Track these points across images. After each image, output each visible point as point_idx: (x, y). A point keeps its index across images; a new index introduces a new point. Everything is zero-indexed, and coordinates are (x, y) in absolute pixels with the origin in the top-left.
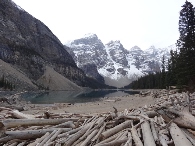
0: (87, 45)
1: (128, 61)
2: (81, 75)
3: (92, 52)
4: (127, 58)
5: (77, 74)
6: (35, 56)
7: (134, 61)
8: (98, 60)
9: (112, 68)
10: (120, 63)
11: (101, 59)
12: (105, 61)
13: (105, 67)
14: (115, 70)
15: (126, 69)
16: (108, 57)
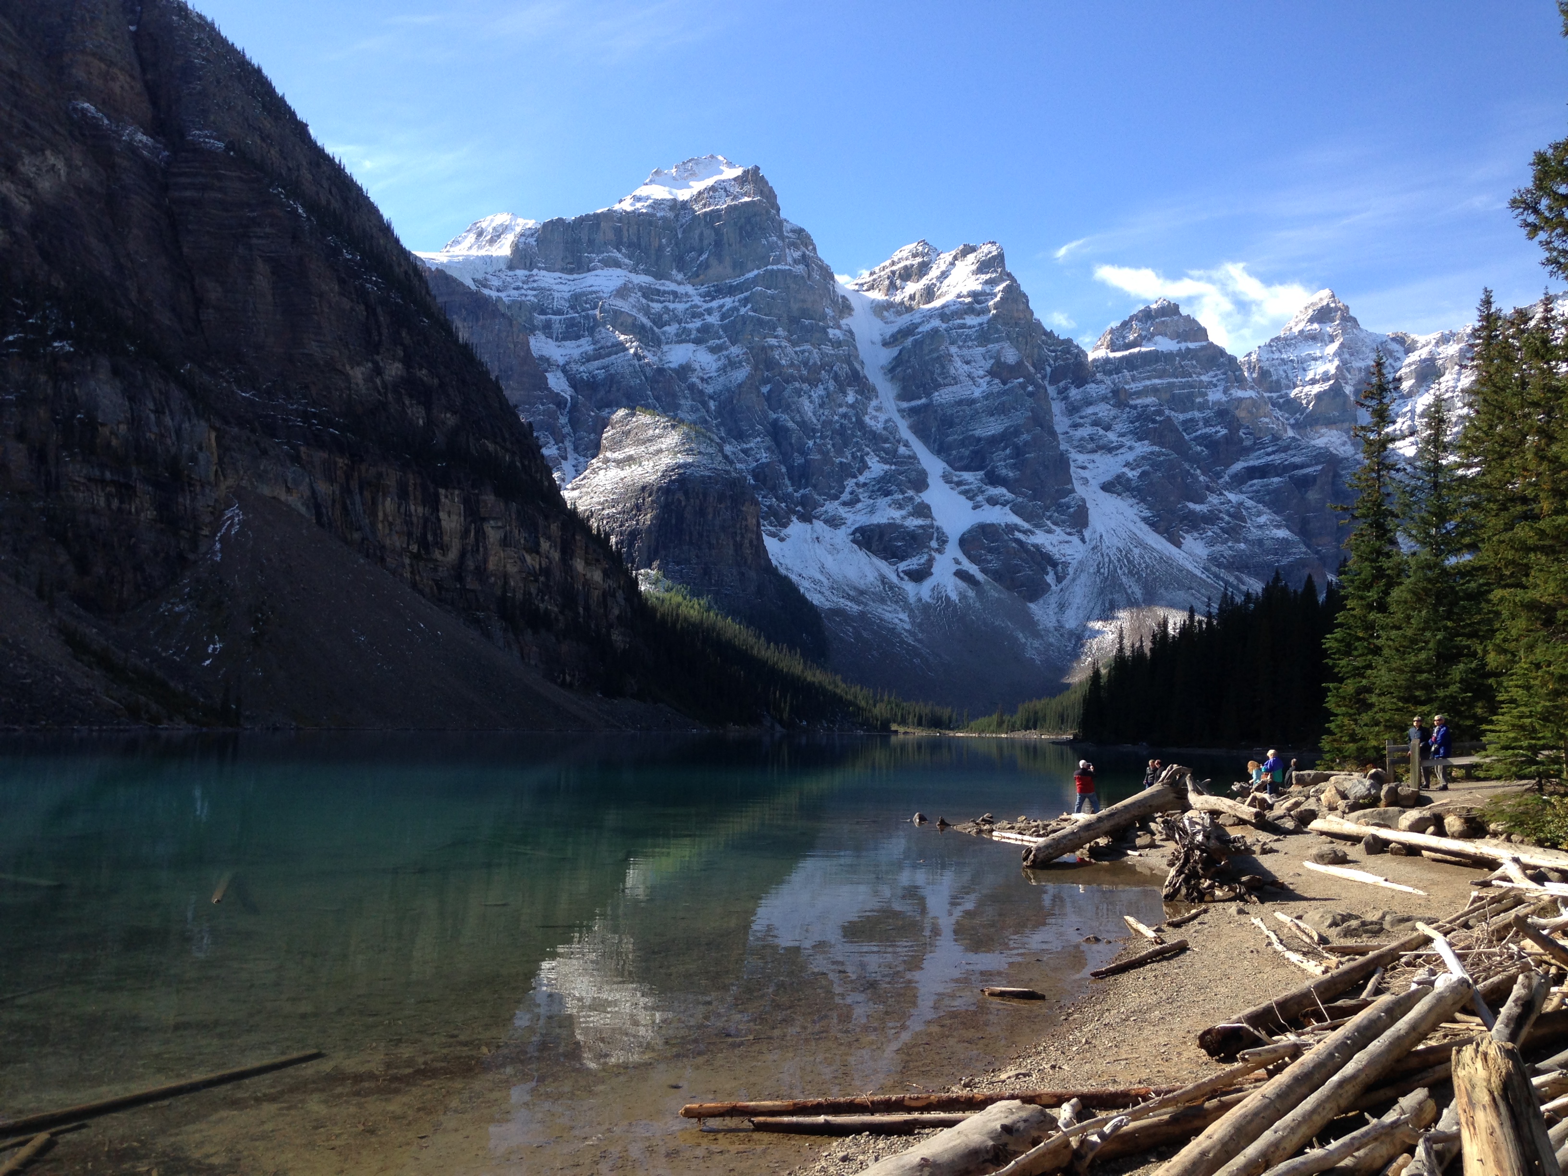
0: (671, 286)
1: (1074, 455)
2: (597, 576)
3: (713, 350)
4: (1061, 423)
5: (546, 571)
6: (116, 372)
7: (1130, 457)
8: (777, 432)
9: (914, 523)
10: (993, 479)
11: (803, 425)
12: (840, 452)
13: (843, 511)
14: (934, 544)
15: (1050, 531)
16: (878, 409)
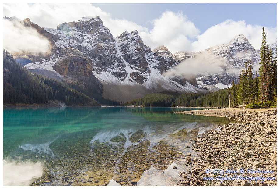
0: (84, 34)
1: (149, 63)
4: (147, 58)
7: (157, 63)
9: (122, 72)
10: (136, 66)
12: (111, 61)
13: (111, 70)
14: (126, 75)
15: (144, 74)
16: (118, 55)
